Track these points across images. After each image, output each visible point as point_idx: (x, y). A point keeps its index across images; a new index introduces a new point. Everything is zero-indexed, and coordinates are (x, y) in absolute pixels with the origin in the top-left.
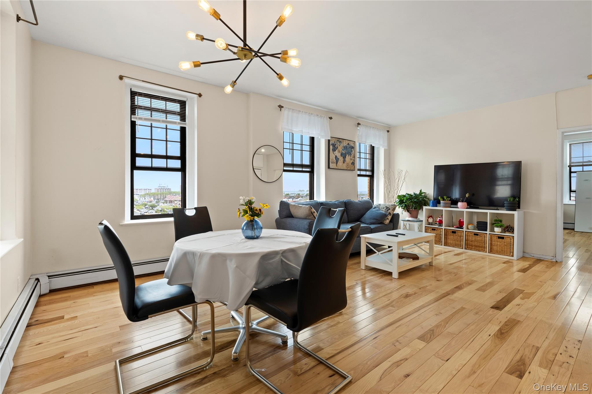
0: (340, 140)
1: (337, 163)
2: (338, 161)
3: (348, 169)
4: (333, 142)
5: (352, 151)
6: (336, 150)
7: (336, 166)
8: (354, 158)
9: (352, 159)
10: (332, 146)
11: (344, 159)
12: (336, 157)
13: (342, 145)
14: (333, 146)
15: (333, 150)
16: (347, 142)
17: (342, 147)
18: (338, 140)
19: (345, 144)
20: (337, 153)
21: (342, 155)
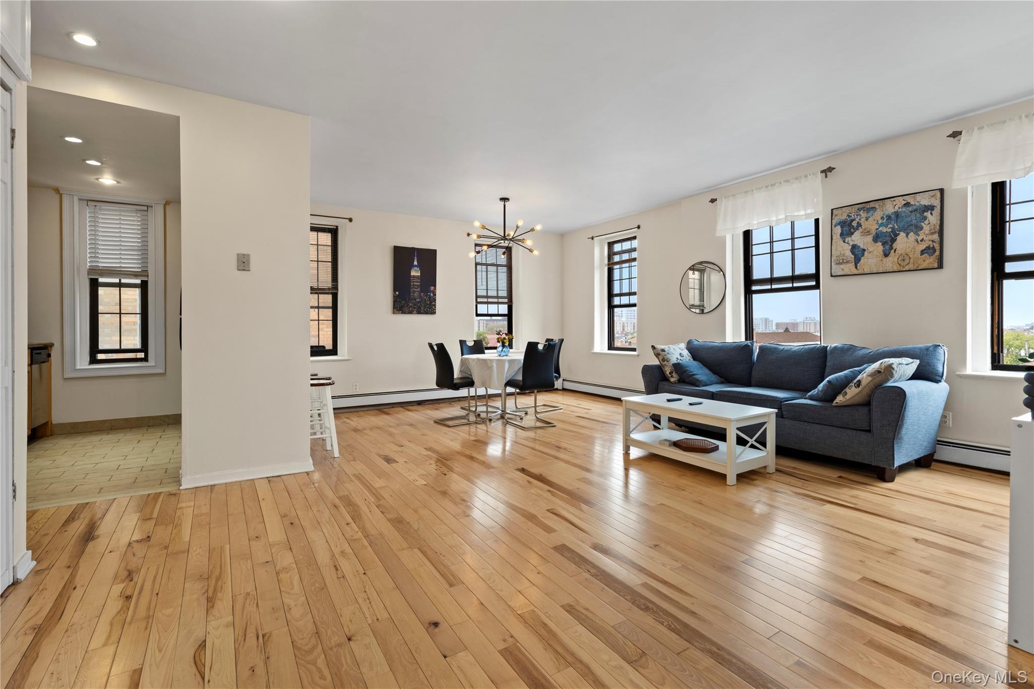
0: (872, 205)
1: (857, 260)
2: (863, 255)
3: (907, 268)
4: (844, 217)
5: (925, 218)
6: (852, 234)
7: (856, 267)
8: (936, 237)
9: (922, 240)
10: (839, 227)
11: (887, 247)
12: (854, 248)
13: (878, 215)
14: (842, 227)
15: (842, 235)
16: (900, 202)
17: (879, 218)
18: (862, 209)
19: (890, 208)
20: (857, 238)
21: (876, 239)
